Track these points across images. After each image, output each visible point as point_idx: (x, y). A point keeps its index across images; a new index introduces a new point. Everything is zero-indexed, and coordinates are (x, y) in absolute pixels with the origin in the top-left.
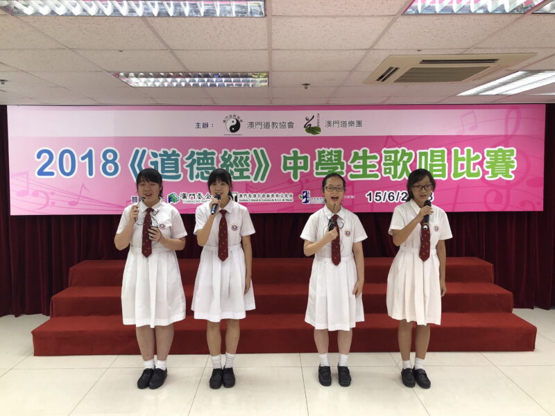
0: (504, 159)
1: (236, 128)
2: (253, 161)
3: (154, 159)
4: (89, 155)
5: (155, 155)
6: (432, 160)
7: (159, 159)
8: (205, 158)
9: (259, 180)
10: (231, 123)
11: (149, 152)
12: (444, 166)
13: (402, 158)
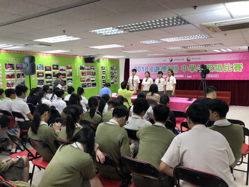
0: (239, 66)
1: (171, 61)
2: (175, 68)
3: (155, 68)
4: (143, 67)
5: (155, 67)
6: (218, 67)
7: (156, 68)
8: (165, 67)
9: (176, 72)
10: (170, 60)
11: (154, 67)
12: (221, 68)
13: (210, 67)
